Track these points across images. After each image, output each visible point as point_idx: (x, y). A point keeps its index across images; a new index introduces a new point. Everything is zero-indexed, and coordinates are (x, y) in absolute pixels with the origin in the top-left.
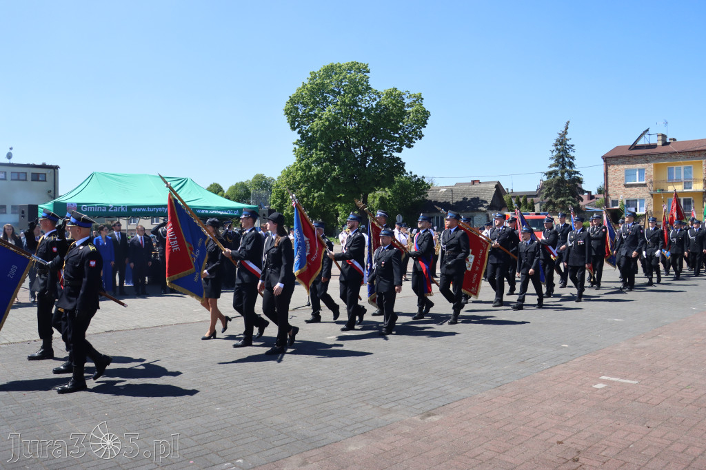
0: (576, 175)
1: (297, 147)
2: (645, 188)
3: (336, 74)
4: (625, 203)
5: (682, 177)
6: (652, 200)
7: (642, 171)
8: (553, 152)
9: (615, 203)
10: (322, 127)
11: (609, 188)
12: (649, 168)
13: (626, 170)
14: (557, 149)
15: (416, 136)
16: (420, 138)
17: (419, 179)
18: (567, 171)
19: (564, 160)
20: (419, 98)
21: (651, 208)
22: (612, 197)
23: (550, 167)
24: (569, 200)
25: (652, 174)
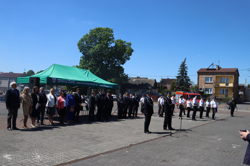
0: (188, 78)
1: (82, 59)
2: (212, 84)
3: (100, 32)
4: (205, 89)
5: (225, 81)
6: (215, 89)
7: (211, 78)
8: (179, 69)
9: (201, 89)
10: (94, 52)
11: (199, 83)
12: (214, 77)
13: (206, 78)
14: (181, 68)
15: (127, 59)
16: (129, 59)
17: (126, 75)
18: (185, 76)
19: (183, 72)
20: (130, 44)
21: (214, 92)
22: (200, 87)
23: (178, 74)
24: (185, 87)
25: (215, 79)
